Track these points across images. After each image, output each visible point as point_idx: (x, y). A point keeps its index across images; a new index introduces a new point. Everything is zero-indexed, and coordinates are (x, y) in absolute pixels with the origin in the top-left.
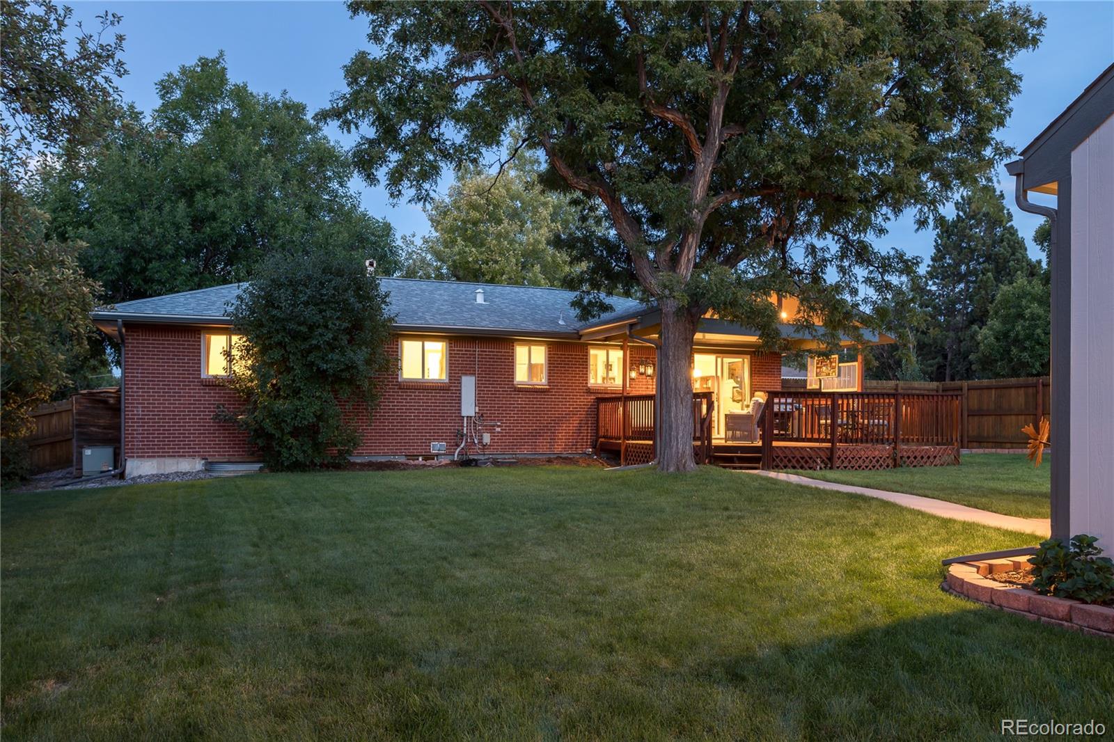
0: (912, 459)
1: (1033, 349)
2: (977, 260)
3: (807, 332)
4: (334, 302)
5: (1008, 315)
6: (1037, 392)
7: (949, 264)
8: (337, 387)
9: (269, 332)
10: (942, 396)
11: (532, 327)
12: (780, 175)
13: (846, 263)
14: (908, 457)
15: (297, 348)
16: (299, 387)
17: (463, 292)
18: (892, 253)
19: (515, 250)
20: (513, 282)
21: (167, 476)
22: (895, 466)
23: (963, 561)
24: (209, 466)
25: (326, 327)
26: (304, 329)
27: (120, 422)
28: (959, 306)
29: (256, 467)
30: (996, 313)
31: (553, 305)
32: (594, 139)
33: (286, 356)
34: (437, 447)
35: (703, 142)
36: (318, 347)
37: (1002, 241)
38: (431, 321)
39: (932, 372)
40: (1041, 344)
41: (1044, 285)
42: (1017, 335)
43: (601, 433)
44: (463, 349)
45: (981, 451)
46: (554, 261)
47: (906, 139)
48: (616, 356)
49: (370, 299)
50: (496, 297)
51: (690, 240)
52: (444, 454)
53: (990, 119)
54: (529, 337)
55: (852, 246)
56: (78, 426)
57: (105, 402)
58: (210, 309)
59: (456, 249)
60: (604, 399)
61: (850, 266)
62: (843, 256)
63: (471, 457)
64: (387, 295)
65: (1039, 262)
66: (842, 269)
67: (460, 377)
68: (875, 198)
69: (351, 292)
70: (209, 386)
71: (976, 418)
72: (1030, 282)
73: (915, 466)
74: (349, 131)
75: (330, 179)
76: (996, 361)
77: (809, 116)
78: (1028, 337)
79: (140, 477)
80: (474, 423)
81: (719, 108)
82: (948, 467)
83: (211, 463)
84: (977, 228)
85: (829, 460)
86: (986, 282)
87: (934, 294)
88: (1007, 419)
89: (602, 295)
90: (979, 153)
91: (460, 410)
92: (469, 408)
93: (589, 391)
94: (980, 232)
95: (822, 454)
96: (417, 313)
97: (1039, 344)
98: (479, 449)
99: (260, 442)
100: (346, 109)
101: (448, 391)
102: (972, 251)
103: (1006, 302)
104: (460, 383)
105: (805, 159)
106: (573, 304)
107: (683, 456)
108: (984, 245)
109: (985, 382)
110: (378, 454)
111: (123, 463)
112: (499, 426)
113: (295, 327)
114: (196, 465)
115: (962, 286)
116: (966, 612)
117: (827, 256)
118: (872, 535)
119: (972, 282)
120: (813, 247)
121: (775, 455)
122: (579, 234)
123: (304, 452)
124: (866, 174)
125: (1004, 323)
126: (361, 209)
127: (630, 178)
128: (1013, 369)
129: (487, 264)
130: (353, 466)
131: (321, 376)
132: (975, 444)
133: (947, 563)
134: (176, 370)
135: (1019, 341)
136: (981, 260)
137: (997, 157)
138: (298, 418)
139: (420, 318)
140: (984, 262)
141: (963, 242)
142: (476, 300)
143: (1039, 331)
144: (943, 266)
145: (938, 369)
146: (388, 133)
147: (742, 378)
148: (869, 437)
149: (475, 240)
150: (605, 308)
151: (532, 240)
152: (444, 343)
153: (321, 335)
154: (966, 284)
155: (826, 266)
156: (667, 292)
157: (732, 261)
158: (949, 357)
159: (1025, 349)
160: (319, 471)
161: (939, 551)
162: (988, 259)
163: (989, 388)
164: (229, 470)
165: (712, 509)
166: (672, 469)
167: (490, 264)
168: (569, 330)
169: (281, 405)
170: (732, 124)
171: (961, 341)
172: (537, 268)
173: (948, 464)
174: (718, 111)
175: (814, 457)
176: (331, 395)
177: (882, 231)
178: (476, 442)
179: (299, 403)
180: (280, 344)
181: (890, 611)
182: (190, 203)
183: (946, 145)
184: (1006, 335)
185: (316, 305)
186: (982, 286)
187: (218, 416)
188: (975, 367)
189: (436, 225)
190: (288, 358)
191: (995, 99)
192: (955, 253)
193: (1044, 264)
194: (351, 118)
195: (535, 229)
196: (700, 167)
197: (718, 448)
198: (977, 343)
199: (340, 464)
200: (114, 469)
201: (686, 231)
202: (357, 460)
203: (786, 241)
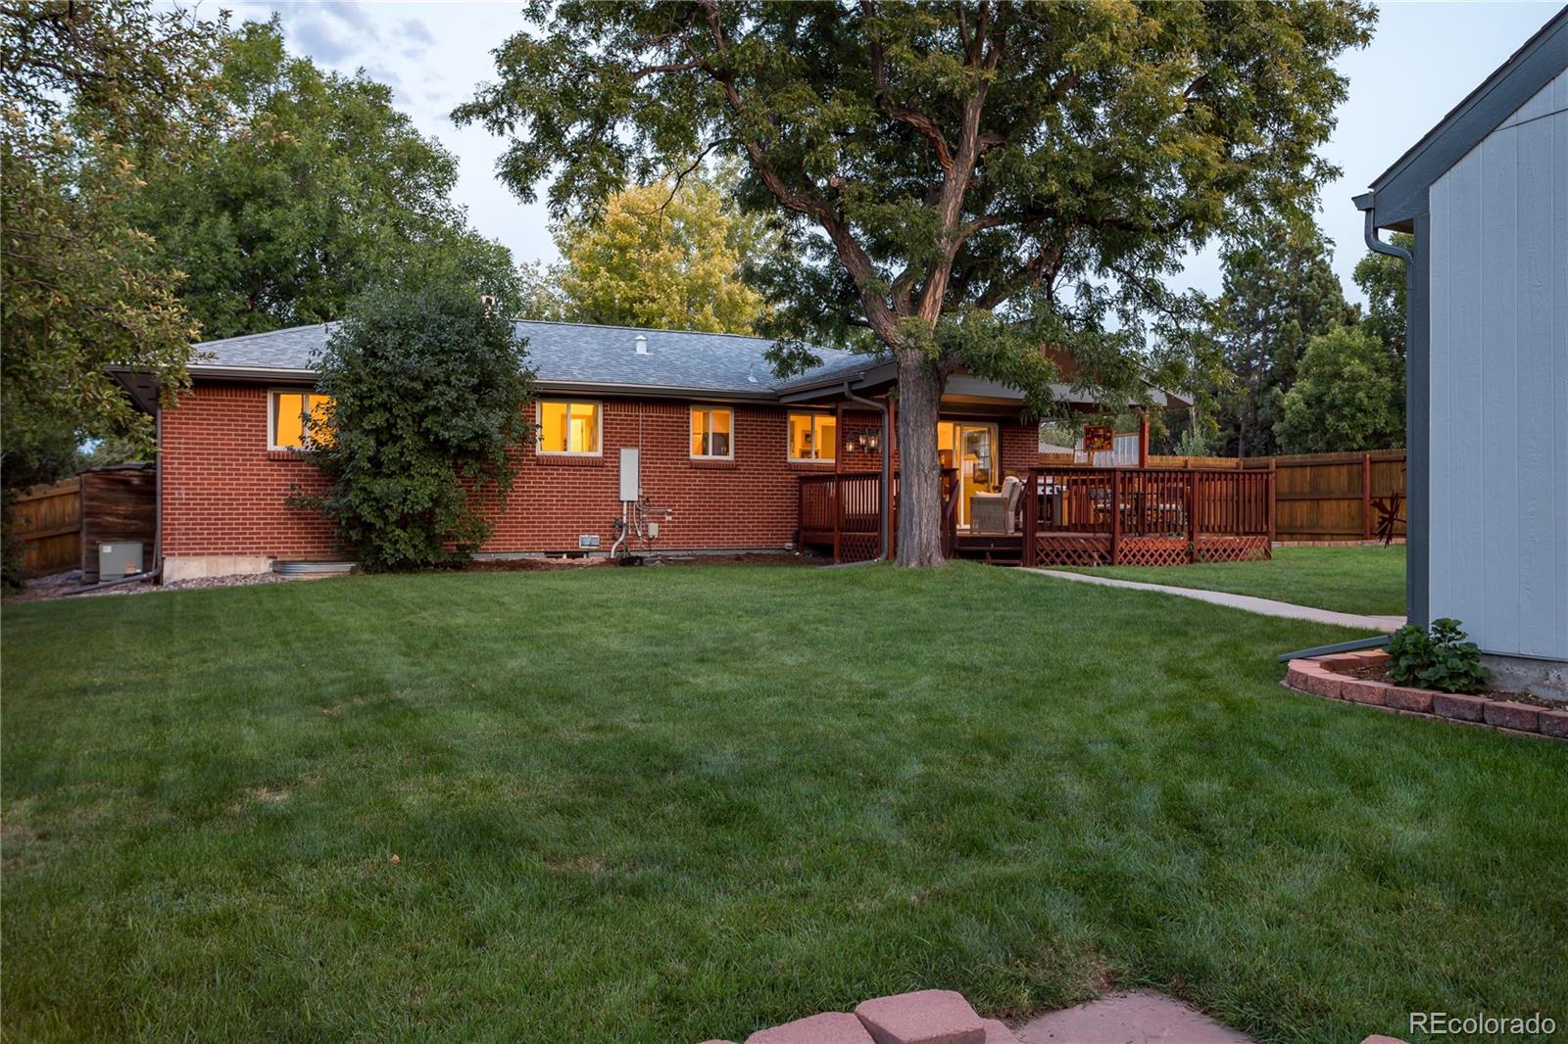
0: (1212, 552)
1: (1353, 417)
2: (1278, 303)
3: (1086, 393)
4: (458, 351)
5: (1321, 375)
6: (1364, 470)
7: (1242, 309)
8: (460, 462)
9: (370, 390)
10: (1244, 474)
11: (714, 385)
12: (1053, 198)
13: (1130, 307)
14: (1208, 551)
15: (407, 410)
16: (410, 462)
17: (617, 339)
18: (1189, 294)
19: (677, 285)
20: (676, 326)
21: (222, 580)
22: (1190, 561)
23: (1304, 657)
24: (280, 567)
25: (448, 383)
26: (418, 386)
27: (155, 511)
28: (1255, 363)
29: (346, 567)
30: (1307, 371)
31: (737, 356)
32: (820, 149)
33: (392, 421)
34: (587, 540)
35: (954, 154)
36: (436, 410)
37: (1310, 279)
38: (581, 377)
39: (1221, 449)
40: (1365, 412)
41: (1367, 337)
42: (1333, 400)
43: (807, 521)
44: (622, 413)
45: (1293, 544)
46: (730, 300)
47: (1212, 156)
48: (826, 423)
49: (504, 347)
50: (663, 346)
51: (937, 276)
52: (597, 551)
53: (1310, 131)
54: (709, 399)
55: (1139, 285)
56: (88, 515)
57: (126, 483)
58: (279, 360)
59: (598, 283)
60: (810, 479)
61: (1135, 310)
62: (1127, 297)
63: (633, 554)
64: (525, 343)
65: (1358, 306)
66: (1124, 315)
67: (619, 450)
68: (1172, 227)
69: (480, 339)
70: (279, 460)
71: (1287, 504)
72: (1349, 332)
73: (1216, 561)
74: (501, 133)
75: (423, 187)
76: (1307, 432)
77: (1085, 122)
78: (1347, 403)
79: (184, 581)
80: (637, 509)
81: (975, 111)
82: (1258, 563)
83: (283, 563)
84: (1278, 261)
85: (1109, 554)
86: (1291, 332)
87: (1223, 346)
88: (1326, 506)
89: (807, 346)
90: (1297, 173)
91: (618, 492)
92: (630, 489)
93: (790, 469)
94: (1282, 267)
95: (1100, 547)
96: (560, 367)
97: (1361, 410)
98: (644, 543)
99: (355, 535)
100: (496, 105)
101: (602, 469)
102: (1272, 291)
103: (1319, 356)
104: (619, 458)
105: (1085, 178)
106: (768, 356)
107: (927, 548)
108: (1287, 283)
109: (1298, 458)
110: (509, 551)
111: (159, 563)
112: (669, 514)
113: (406, 382)
114: (261, 565)
115: (1259, 336)
117: (1105, 297)
118: (1186, 634)
119: (1272, 331)
120: (1087, 287)
121: (1039, 547)
122: (778, 267)
123: (415, 547)
124: (1160, 197)
125: (1316, 384)
126: (468, 228)
127: (861, 198)
128: (1328, 443)
129: (641, 303)
130: (477, 565)
131: (439, 447)
132: (1285, 536)
133: (1284, 660)
134: (219, 439)
135: (1335, 407)
136: (1284, 303)
137: (1319, 178)
138: (408, 502)
139: (564, 373)
140: (1287, 306)
141: (1260, 279)
142: (635, 350)
143: (1361, 394)
144: (1235, 311)
145: (1228, 443)
146: (547, 130)
148: (1154, 525)
149: (624, 271)
150: (811, 361)
151: (701, 272)
152: (597, 407)
153: (442, 394)
154: (1264, 334)
155: (1103, 310)
156: (911, 342)
157: (988, 302)
158: (1243, 429)
159: (1343, 417)
160: (434, 571)
162: (1293, 300)
163: (1302, 466)
164: (309, 572)
165: (978, 610)
166: (913, 565)
167: (646, 302)
168: (764, 389)
169: (382, 486)
170: (991, 131)
171: (1258, 408)
172: (709, 308)
173: (1258, 559)
174: (973, 116)
175: (1090, 550)
176: (451, 472)
177: (1177, 267)
178: (640, 534)
179: (408, 482)
180: (385, 406)
182: (236, 217)
183: (1255, 160)
184: (1319, 400)
185: (434, 354)
186: (1287, 335)
187: (290, 501)
188: (1279, 441)
189: (567, 250)
190: (395, 425)
191: (1316, 106)
192: (1250, 293)
193: (1366, 310)
194: (503, 115)
195: (705, 258)
196: (950, 185)
197: (964, 540)
198: (1282, 410)
199: (460, 563)
200: (144, 571)
201: (931, 265)
202: (481, 558)
203: (1050, 279)
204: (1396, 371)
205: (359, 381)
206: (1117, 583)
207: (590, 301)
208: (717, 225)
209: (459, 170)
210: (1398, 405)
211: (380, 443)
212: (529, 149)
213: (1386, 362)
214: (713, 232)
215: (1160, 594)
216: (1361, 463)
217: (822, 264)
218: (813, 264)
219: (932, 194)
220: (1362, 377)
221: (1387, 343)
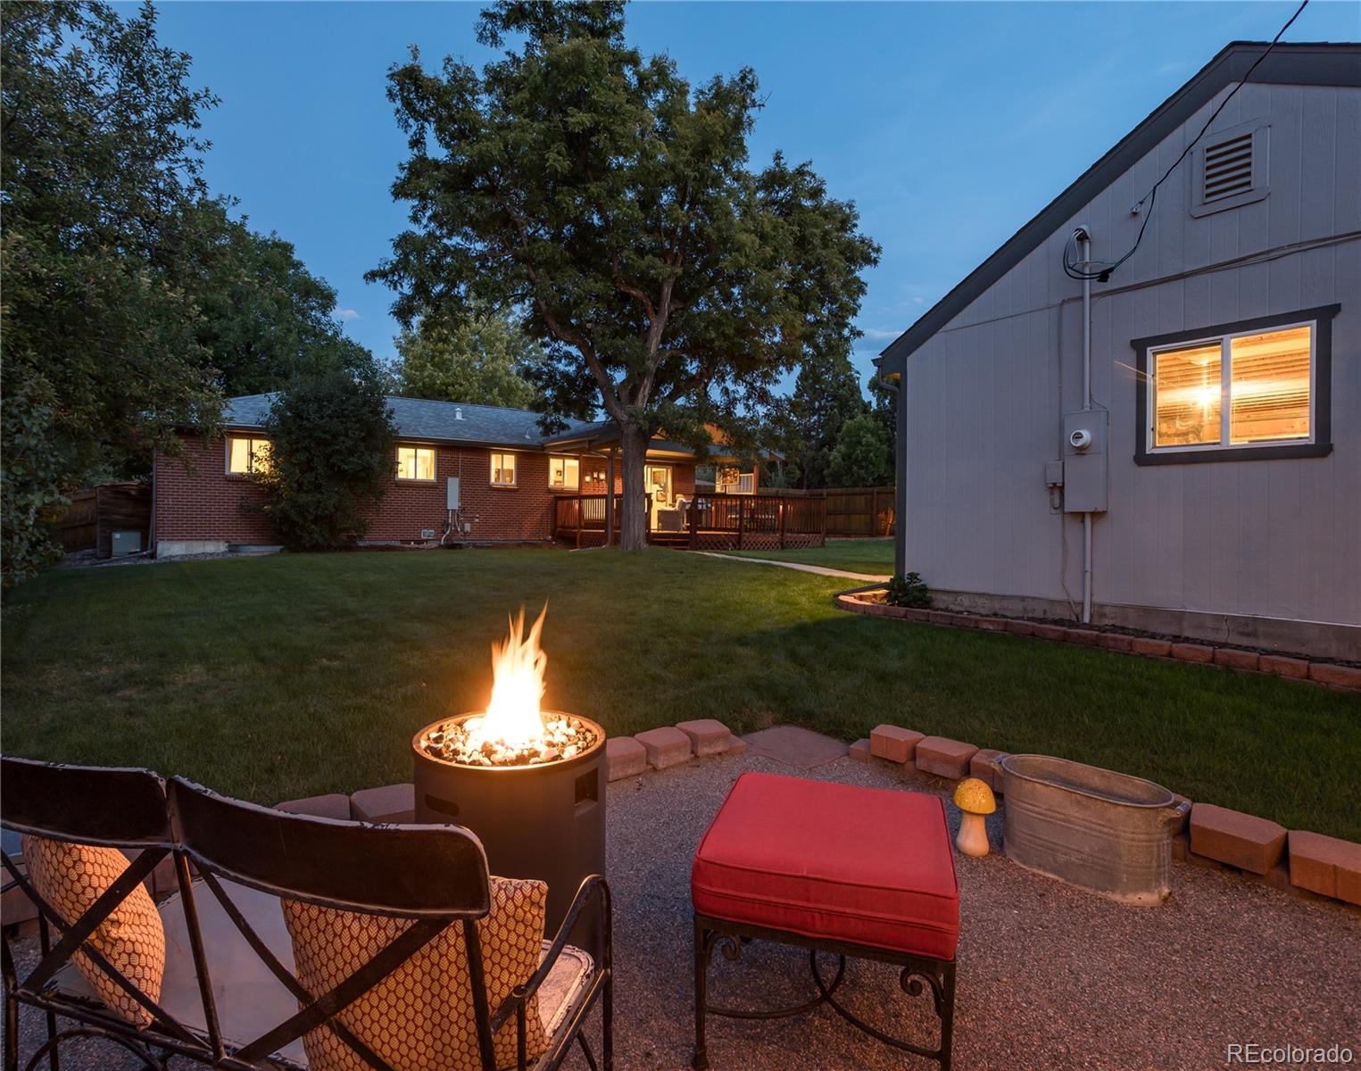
0: (793, 543)
1: (867, 468)
2: (827, 399)
4: (353, 416)
5: (850, 442)
6: (872, 499)
7: (806, 401)
8: (352, 484)
9: (297, 439)
10: (808, 499)
11: (506, 440)
12: (712, 341)
13: (751, 402)
14: (791, 542)
15: (320, 452)
16: (321, 484)
17: (443, 410)
18: (783, 397)
19: (476, 376)
20: (476, 402)
21: (196, 555)
22: (782, 548)
23: (844, 594)
24: (233, 548)
25: (347, 435)
26: (328, 437)
27: (151, 512)
28: (813, 433)
29: (277, 548)
30: (843, 440)
31: (518, 423)
32: (581, 307)
33: (310, 458)
34: (427, 533)
35: (656, 312)
36: (339, 452)
38: (424, 433)
40: (873, 464)
41: (875, 421)
42: (857, 457)
43: (560, 523)
44: (449, 456)
45: (836, 539)
48: (573, 464)
49: (379, 414)
50: (470, 415)
51: (645, 382)
52: (433, 540)
53: (847, 310)
54: (502, 448)
55: (756, 391)
56: (102, 513)
57: (127, 494)
59: (426, 374)
60: (562, 497)
61: (753, 405)
62: (749, 397)
63: (455, 542)
64: (392, 412)
65: (870, 403)
66: (747, 407)
67: (447, 478)
68: (776, 360)
69: (365, 409)
70: (233, 481)
71: (834, 516)
72: (865, 418)
73: (797, 548)
74: (394, 288)
75: (313, 309)
76: (842, 475)
77: (728, 298)
78: (865, 459)
79: (171, 556)
80: (458, 515)
81: (669, 289)
82: (819, 549)
83: (234, 546)
85: (738, 544)
86: (834, 416)
87: (795, 424)
88: (853, 518)
89: (562, 418)
90: (841, 333)
91: (446, 505)
92: (453, 502)
93: (550, 491)
94: (829, 378)
95: (731, 539)
96: (410, 426)
97: (871, 464)
98: (462, 535)
99: (284, 529)
100: (392, 272)
101: (434, 490)
102: (823, 392)
103: (849, 431)
104: (447, 483)
105: (730, 331)
106: (538, 423)
107: (638, 539)
108: (831, 387)
109: (838, 490)
110: (377, 539)
111: (153, 546)
112: (477, 518)
113: (321, 434)
114: (222, 547)
115: (816, 417)
116: (852, 617)
117: (737, 396)
118: (785, 584)
119: (823, 415)
120: (727, 389)
121: (699, 540)
122: (545, 369)
123: (323, 536)
124: (769, 342)
125: (848, 448)
127: (604, 335)
128: (854, 482)
129: (453, 387)
130: (359, 548)
131: (341, 475)
132: (832, 535)
133: (836, 596)
134: (203, 468)
135: (858, 461)
136: (829, 399)
137: (852, 336)
138: (320, 509)
139: (414, 430)
140: (831, 401)
141: (817, 384)
142: (455, 417)
143: (872, 454)
144: (802, 402)
145: (798, 481)
146: (421, 289)
147: (666, 484)
148: (762, 528)
149: (442, 366)
150: (563, 427)
151: (490, 369)
152: (433, 452)
153: (343, 442)
154: (819, 417)
155: (736, 404)
156: (632, 419)
157: (673, 397)
158: (806, 472)
159: (862, 468)
160: (334, 552)
161: (829, 592)
162: (835, 398)
163: (841, 495)
164: (255, 551)
166: (630, 549)
167: (457, 386)
168: (535, 443)
169: (303, 498)
170: (677, 301)
171: (815, 460)
172: (496, 391)
173: (818, 547)
174: (667, 290)
175: (727, 542)
176: (347, 490)
177: (777, 381)
178: (459, 530)
179: (320, 497)
180: (306, 449)
181: (811, 617)
183: (818, 323)
184: (849, 457)
185: (338, 417)
186: (831, 418)
187: (241, 506)
188: (827, 480)
189: (404, 351)
190: (312, 460)
191: (850, 297)
192: (811, 392)
193: (874, 405)
194: (396, 278)
195: (493, 360)
196: (654, 330)
197: (655, 535)
198: (828, 462)
199: (349, 547)
200: (142, 551)
201: (642, 376)
202: (361, 544)
203: (706, 385)
204: (890, 442)
205: (290, 433)
206: (745, 559)
207: (420, 384)
208: (501, 340)
209: (337, 298)
210: (891, 461)
211: (302, 472)
212: (410, 299)
213: (885, 437)
214: (498, 344)
215: (769, 565)
216: (872, 494)
217: (572, 369)
218: (567, 369)
219: (643, 333)
220: (872, 445)
221: (885, 425)
